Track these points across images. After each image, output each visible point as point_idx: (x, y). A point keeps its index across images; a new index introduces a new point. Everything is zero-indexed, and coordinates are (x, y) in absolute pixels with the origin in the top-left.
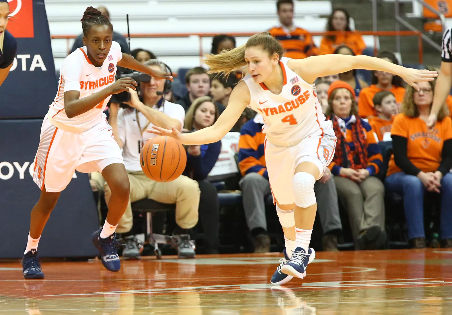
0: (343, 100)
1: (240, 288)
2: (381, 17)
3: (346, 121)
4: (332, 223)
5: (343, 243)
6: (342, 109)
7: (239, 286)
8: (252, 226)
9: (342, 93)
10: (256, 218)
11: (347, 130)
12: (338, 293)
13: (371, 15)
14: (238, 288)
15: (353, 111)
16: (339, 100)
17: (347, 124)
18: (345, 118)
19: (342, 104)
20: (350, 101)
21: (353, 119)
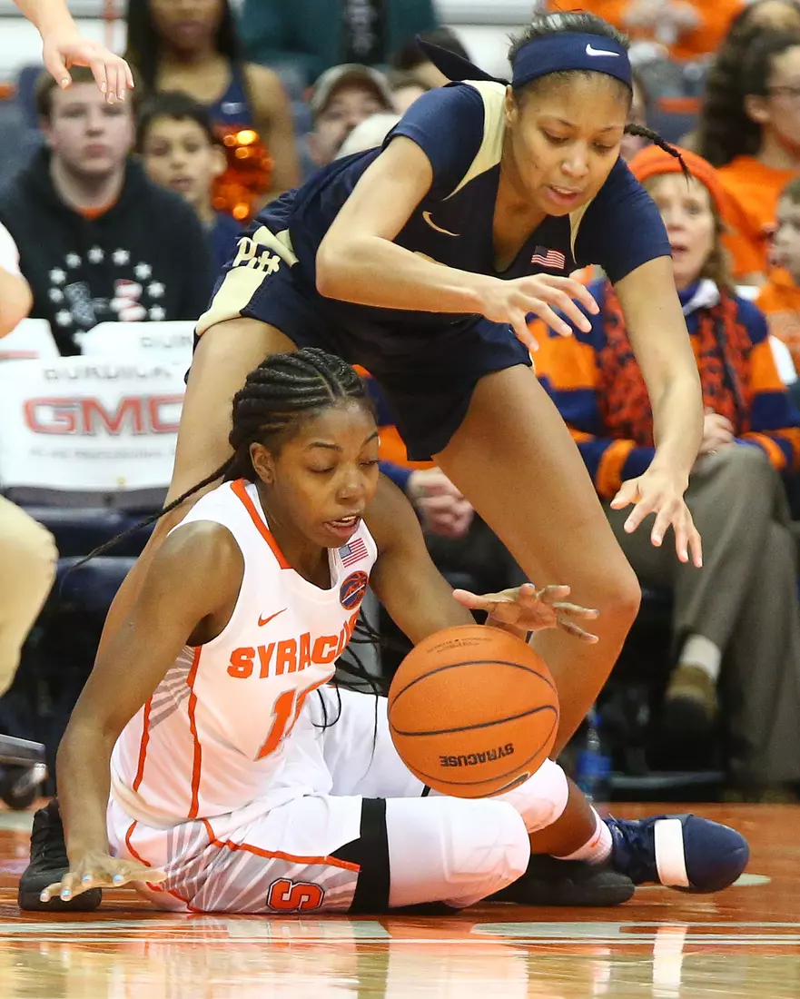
9: (678, 189)
18: (681, 287)
20: (705, 221)
21: (707, 292)
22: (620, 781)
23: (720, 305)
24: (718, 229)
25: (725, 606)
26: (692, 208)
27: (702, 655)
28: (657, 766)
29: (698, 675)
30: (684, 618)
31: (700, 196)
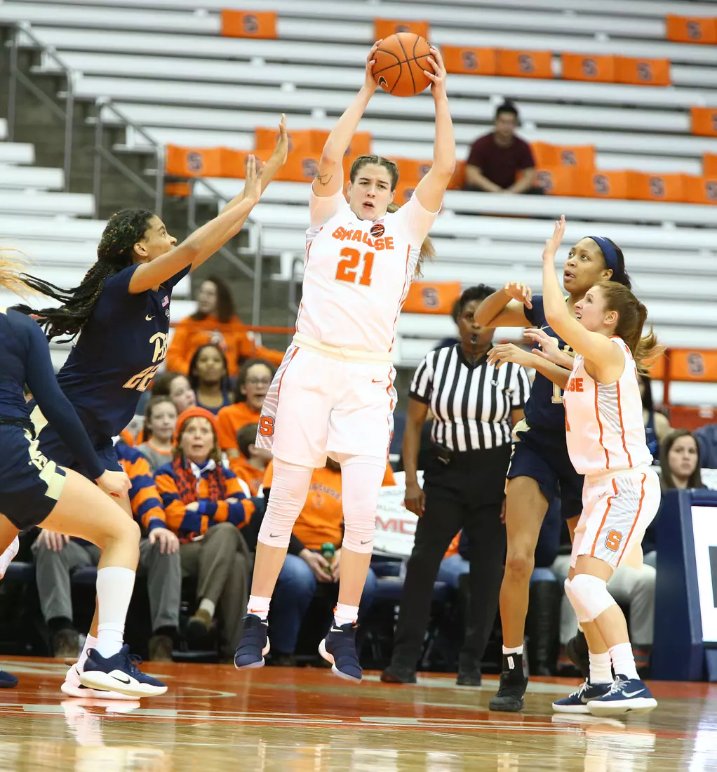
0: (199, 433)
1: (22, 710)
2: (266, 304)
3: (201, 467)
4: (166, 616)
5: (184, 651)
6: (196, 447)
7: (22, 707)
8: (48, 614)
9: (199, 423)
10: (56, 601)
11: (202, 480)
12: (173, 727)
13: (251, 300)
14: (21, 709)
15: (213, 454)
16: (194, 432)
17: (203, 470)
18: (200, 462)
19: (196, 438)
20: (210, 436)
21: (211, 465)
22: (176, 654)
23: (215, 470)
24: (215, 440)
25: (217, 587)
26: (204, 430)
27: (208, 606)
28: (191, 648)
29: (206, 614)
30: (201, 593)
31: (208, 426)
